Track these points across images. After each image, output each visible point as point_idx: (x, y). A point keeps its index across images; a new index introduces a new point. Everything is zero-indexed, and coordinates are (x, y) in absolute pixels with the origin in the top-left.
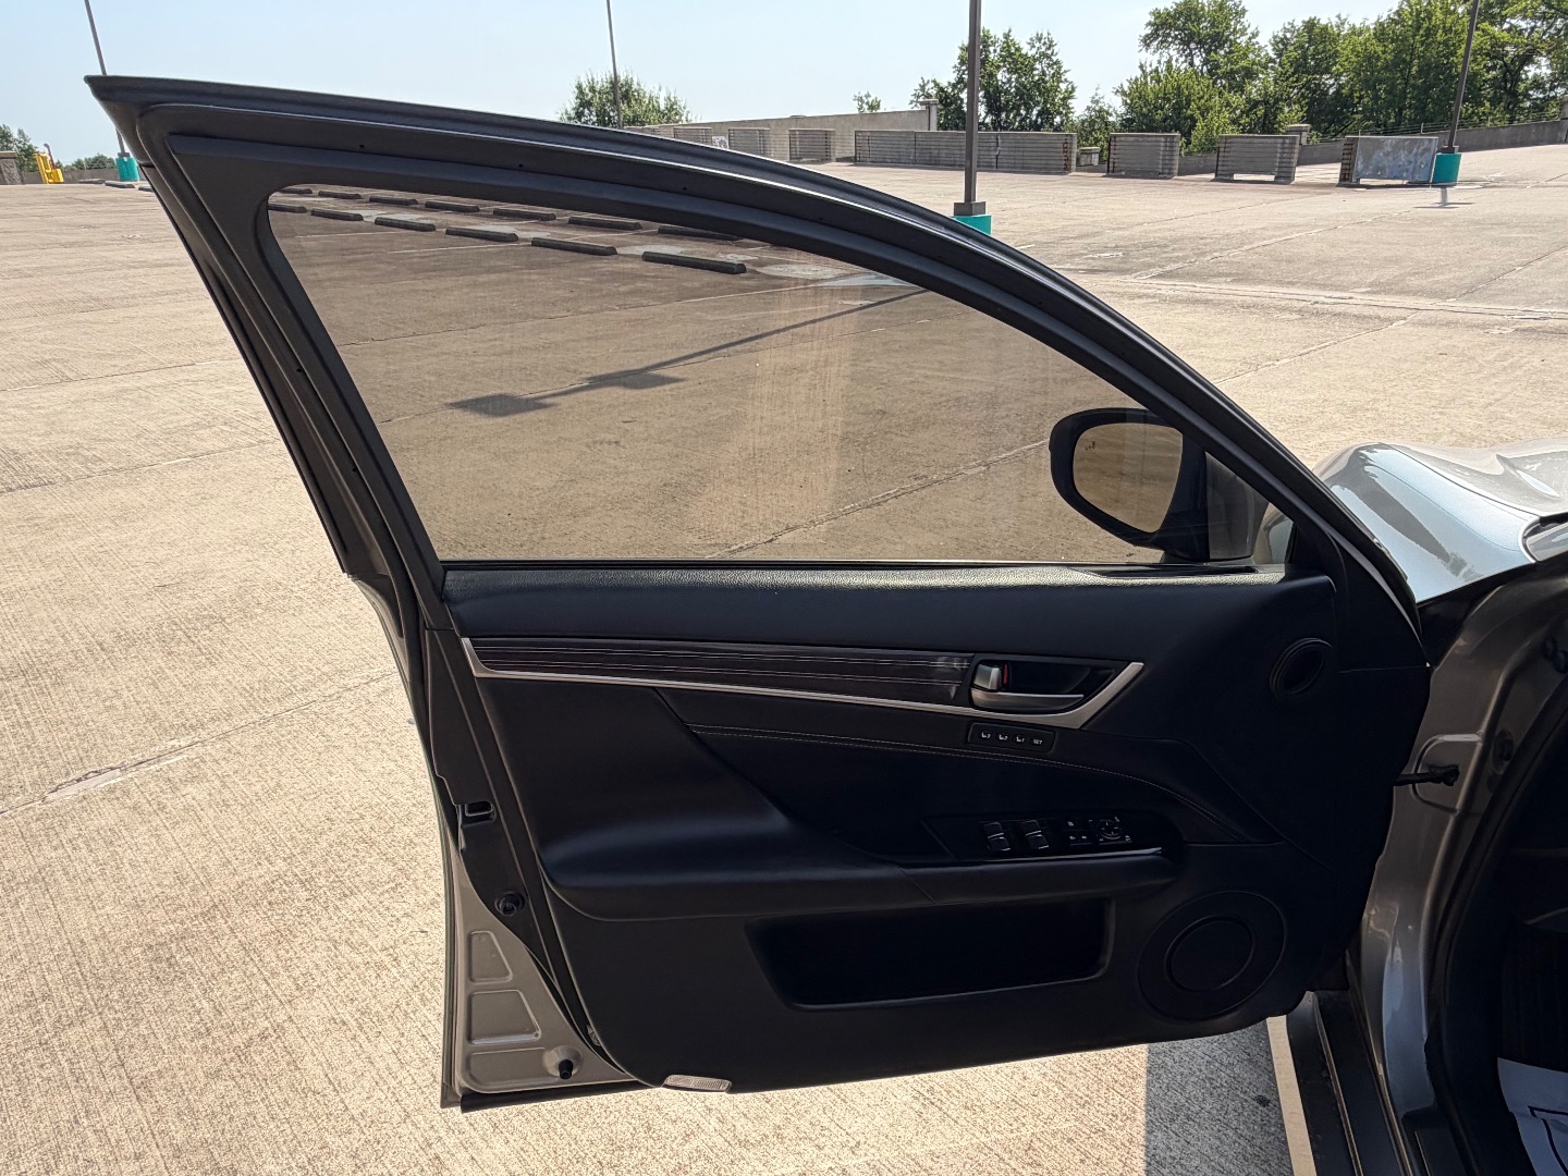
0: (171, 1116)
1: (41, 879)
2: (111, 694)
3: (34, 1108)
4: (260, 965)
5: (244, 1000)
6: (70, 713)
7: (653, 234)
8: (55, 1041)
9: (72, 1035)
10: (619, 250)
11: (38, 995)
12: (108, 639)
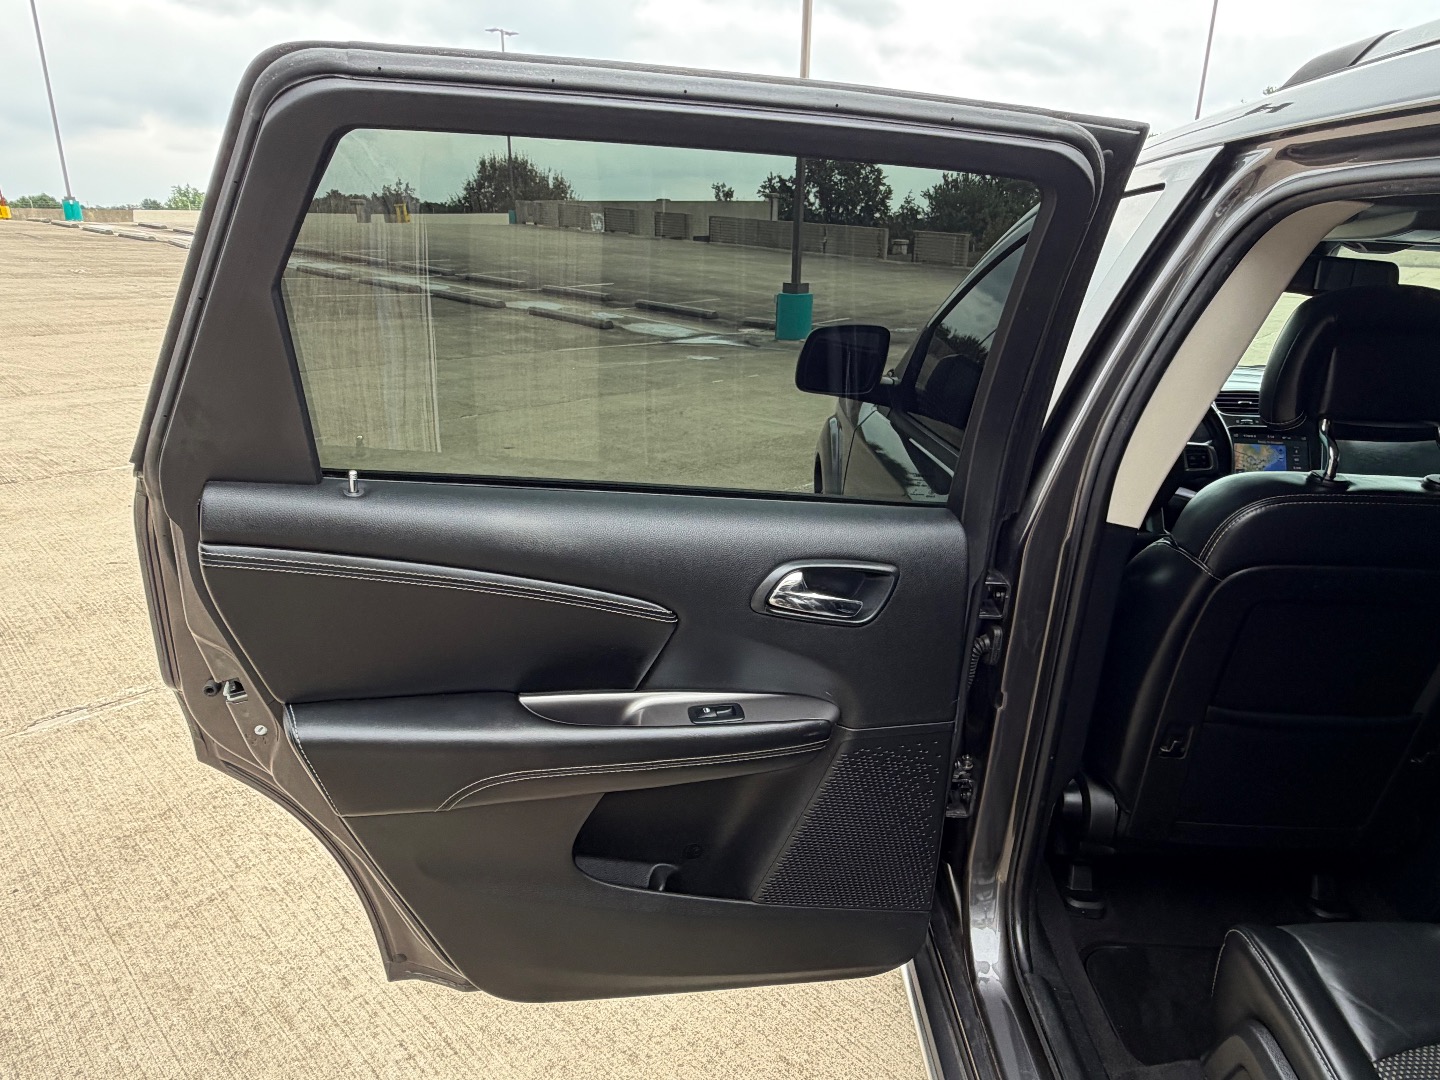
0: (139, 953)
1: (26, 790)
2: (77, 652)
4: (207, 850)
5: (195, 875)
7: (535, 292)
9: (58, 899)
10: (508, 304)
11: (29, 872)
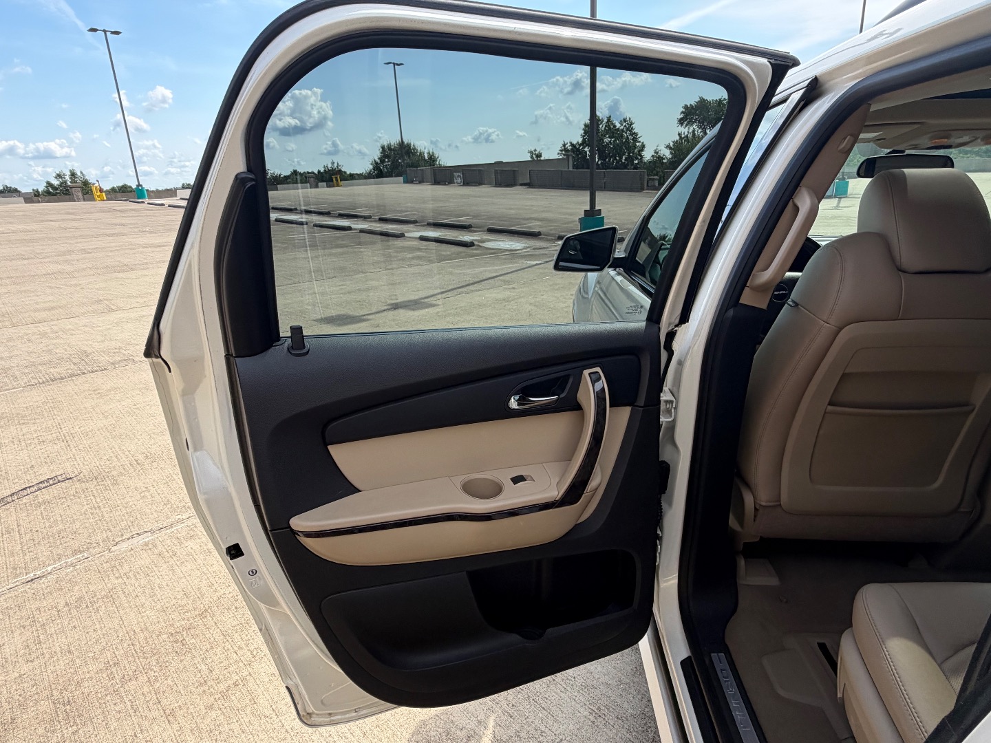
2: (144, 489)
3: (112, 729)
4: (232, 643)
5: (224, 664)
6: (122, 501)
7: (424, 226)
8: (122, 689)
10: (406, 235)
12: (141, 458)
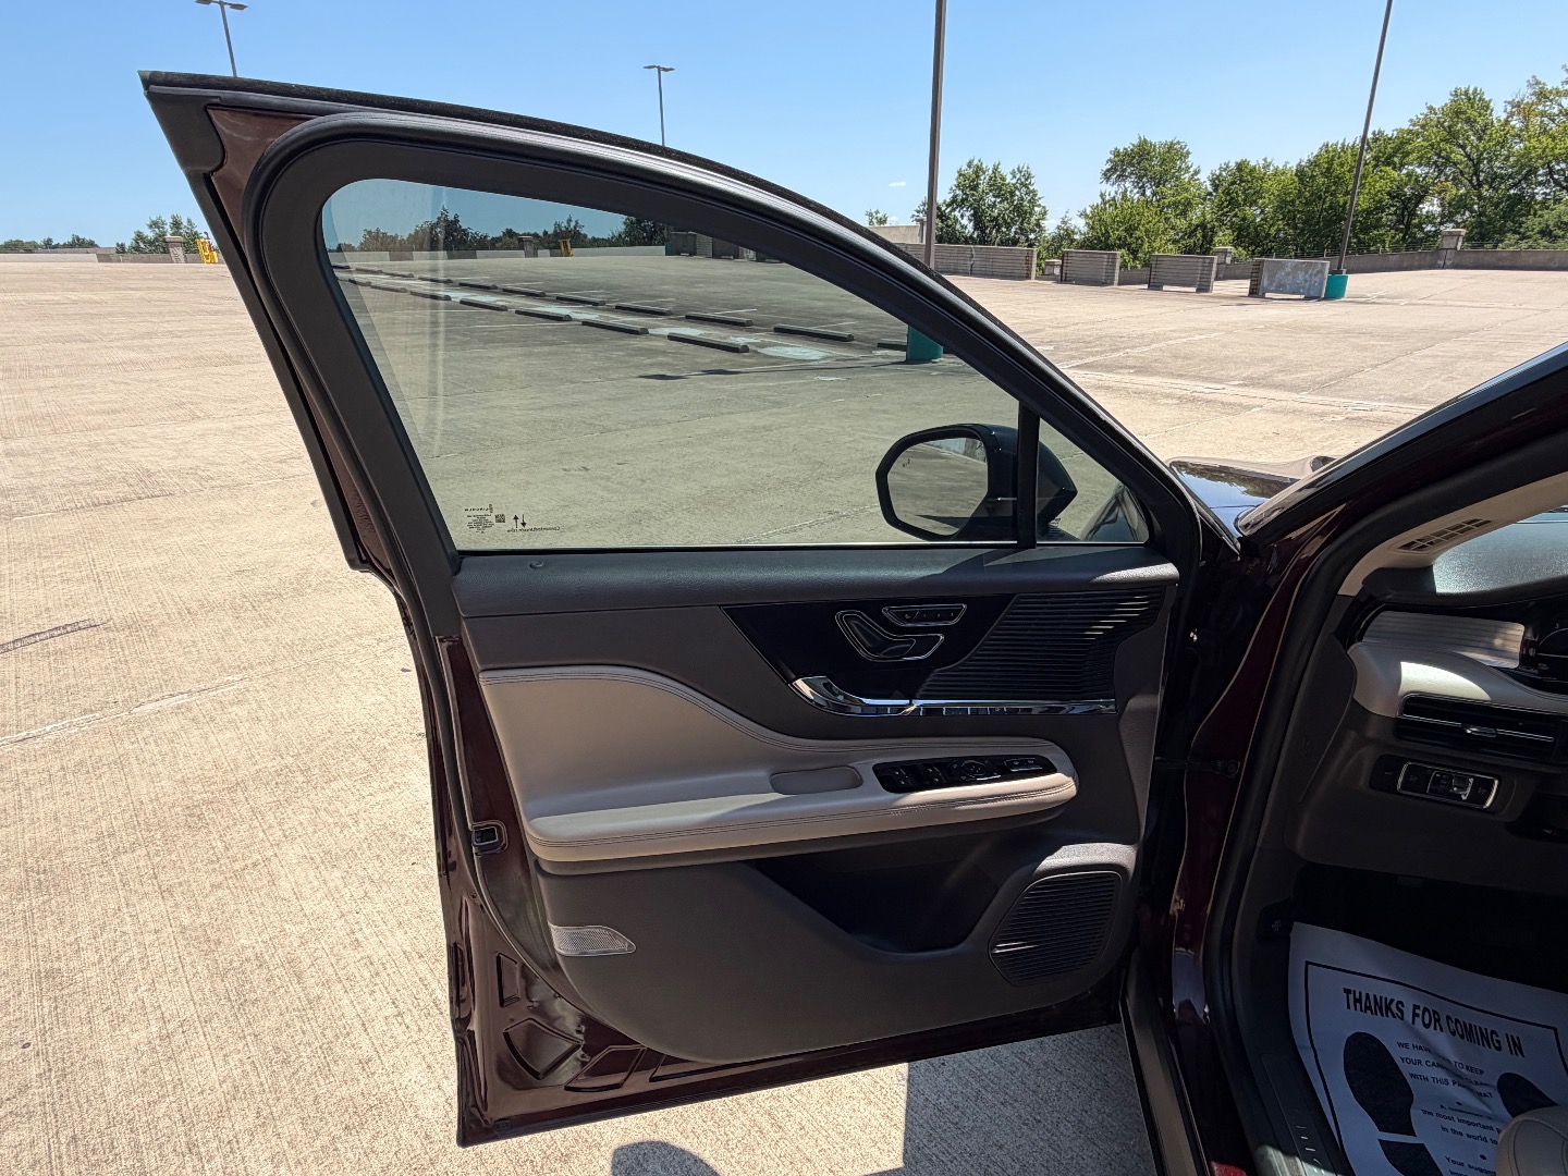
1: (120, 763)
2: (190, 643)
6: (158, 655)
7: (679, 319)
10: (650, 331)
12: (195, 606)
